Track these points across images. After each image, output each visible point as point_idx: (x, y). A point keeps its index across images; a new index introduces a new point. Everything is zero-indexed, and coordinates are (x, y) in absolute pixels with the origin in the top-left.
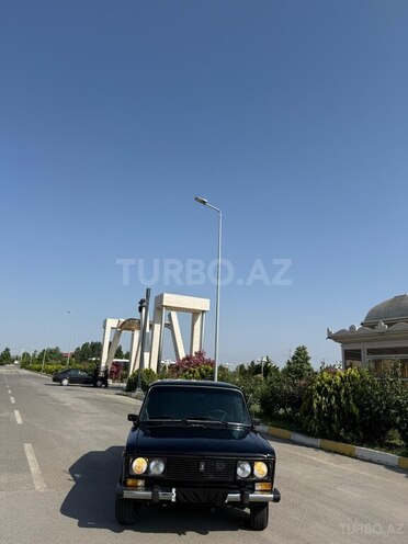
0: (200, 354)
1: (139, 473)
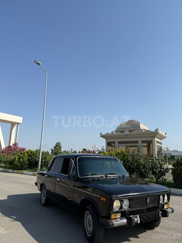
0: (15, 144)
1: (117, 209)
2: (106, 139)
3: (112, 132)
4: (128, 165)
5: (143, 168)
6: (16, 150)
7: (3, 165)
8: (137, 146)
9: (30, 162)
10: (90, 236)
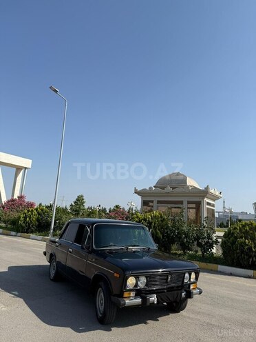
0: (21, 197)
1: (131, 287)
2: (142, 196)
3: (150, 188)
4: (167, 233)
5: (186, 237)
6: (21, 205)
7: (3, 225)
8: (180, 208)
9: (40, 223)
10: (101, 316)
